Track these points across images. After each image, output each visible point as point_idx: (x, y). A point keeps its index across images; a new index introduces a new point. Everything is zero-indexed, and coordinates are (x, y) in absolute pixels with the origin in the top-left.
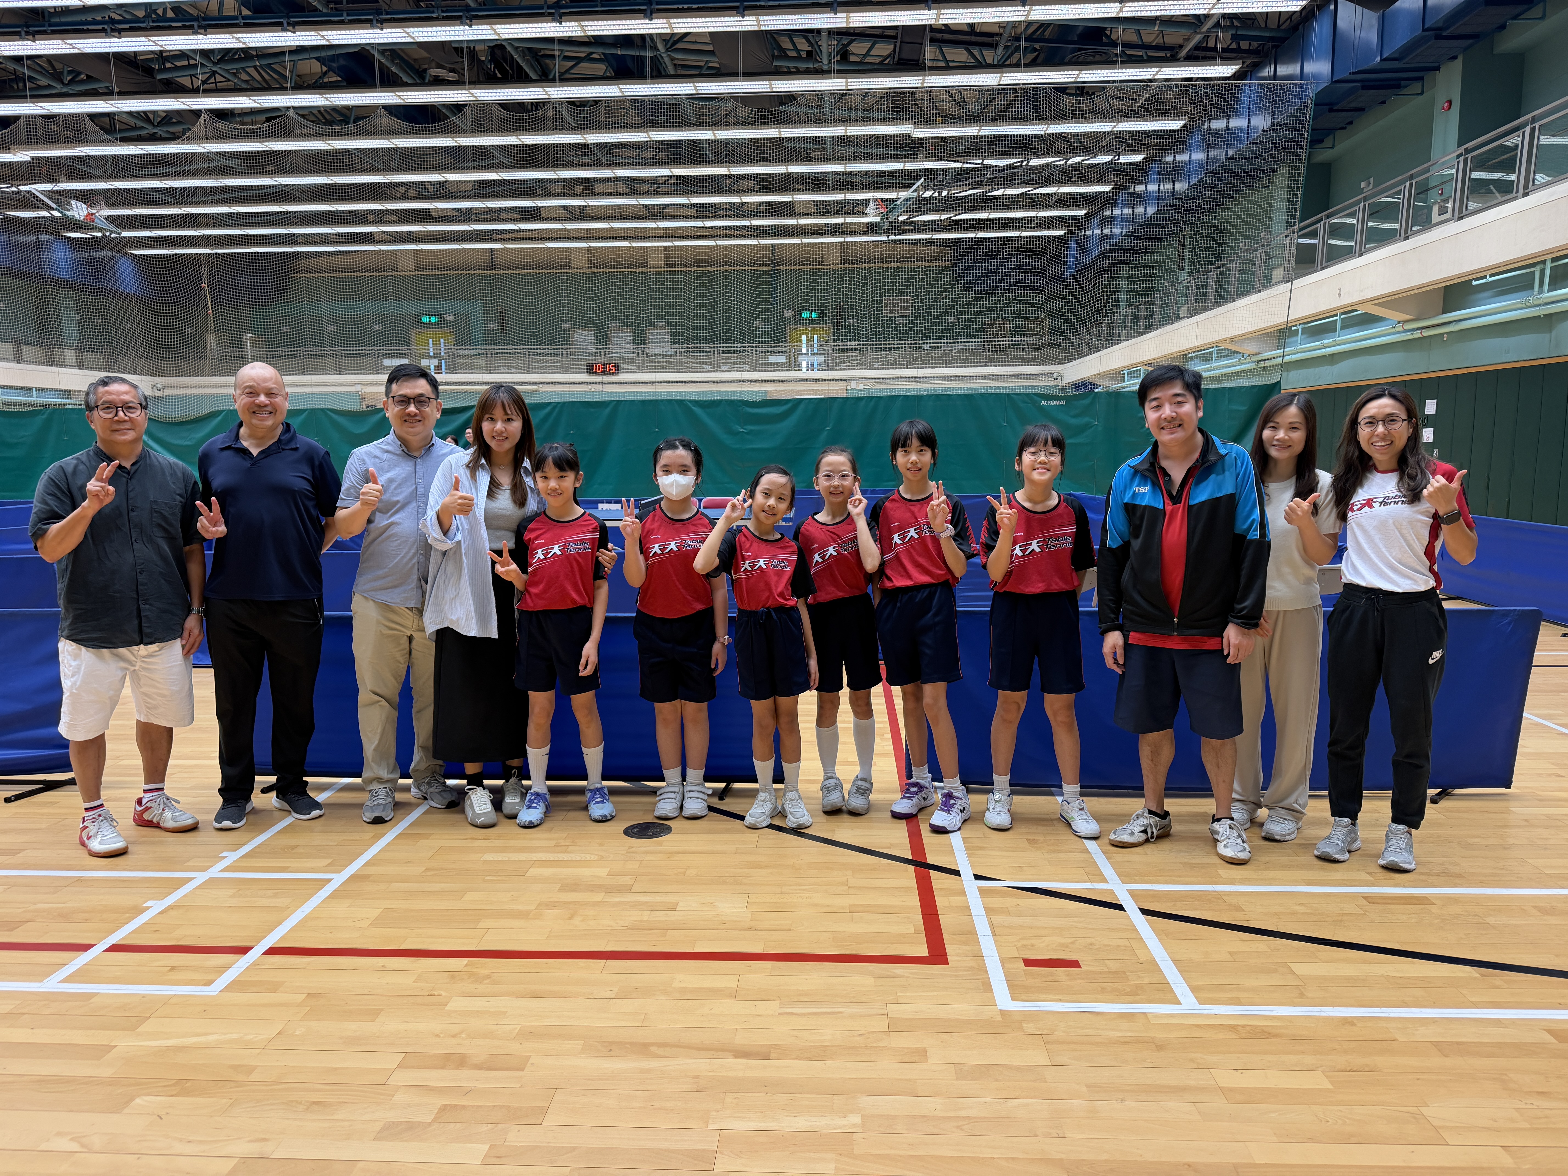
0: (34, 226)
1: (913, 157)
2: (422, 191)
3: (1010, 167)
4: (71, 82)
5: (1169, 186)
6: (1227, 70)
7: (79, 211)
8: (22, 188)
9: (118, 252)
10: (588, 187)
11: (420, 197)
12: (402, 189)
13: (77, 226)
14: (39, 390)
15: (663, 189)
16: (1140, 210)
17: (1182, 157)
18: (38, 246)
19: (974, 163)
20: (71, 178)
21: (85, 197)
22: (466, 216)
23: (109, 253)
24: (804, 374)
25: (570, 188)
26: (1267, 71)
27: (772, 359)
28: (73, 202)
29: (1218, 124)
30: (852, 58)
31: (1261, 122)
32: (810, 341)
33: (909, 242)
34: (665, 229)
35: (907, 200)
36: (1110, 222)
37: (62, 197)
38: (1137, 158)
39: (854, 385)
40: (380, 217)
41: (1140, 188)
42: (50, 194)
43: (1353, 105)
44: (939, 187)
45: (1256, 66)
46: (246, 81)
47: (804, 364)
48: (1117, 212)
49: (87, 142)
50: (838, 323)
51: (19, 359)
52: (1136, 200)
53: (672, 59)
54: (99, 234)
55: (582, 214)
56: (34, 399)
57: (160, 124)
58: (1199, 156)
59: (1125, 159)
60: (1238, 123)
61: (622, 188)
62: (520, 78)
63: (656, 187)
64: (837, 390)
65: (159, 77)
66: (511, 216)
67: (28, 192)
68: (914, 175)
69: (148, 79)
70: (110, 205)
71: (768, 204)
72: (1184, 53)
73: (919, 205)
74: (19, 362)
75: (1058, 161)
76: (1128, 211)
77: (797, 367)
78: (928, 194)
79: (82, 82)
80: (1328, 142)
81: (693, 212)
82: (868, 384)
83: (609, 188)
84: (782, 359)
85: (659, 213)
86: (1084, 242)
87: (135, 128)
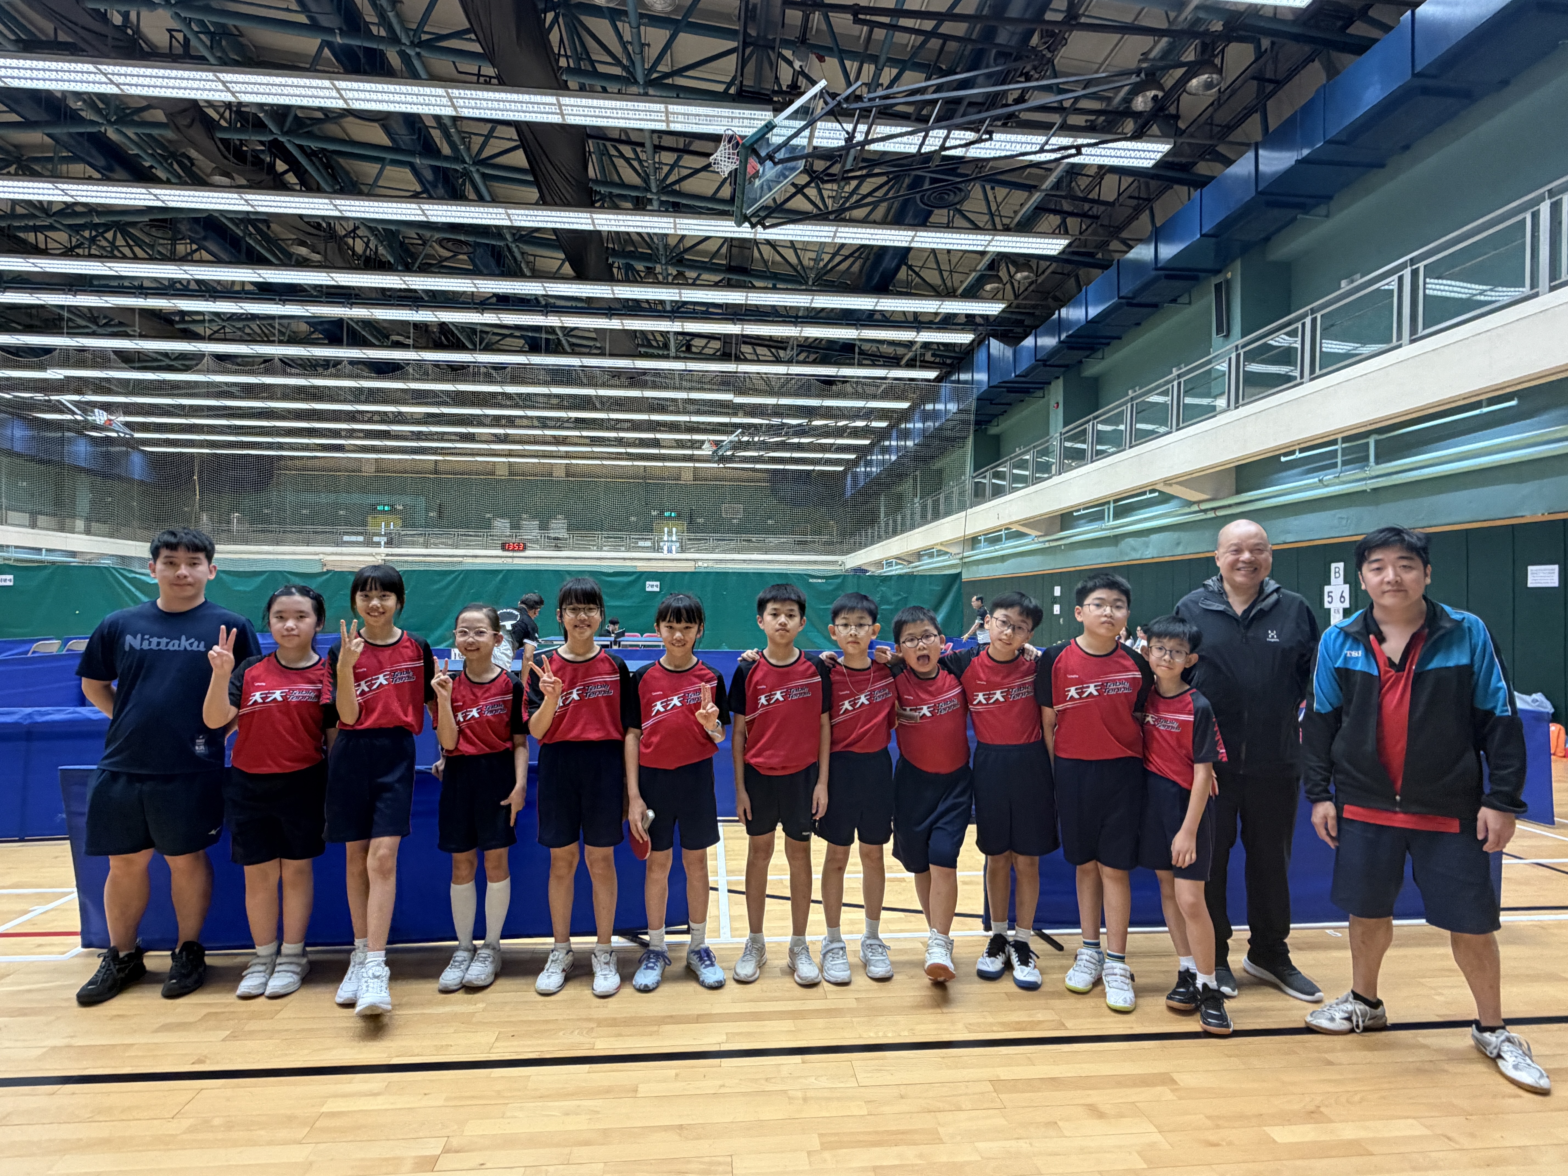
0: (59, 426)
1: (735, 414)
2: (384, 418)
3: (800, 425)
4: (105, 325)
5: (903, 443)
6: (932, 375)
7: (100, 417)
8: (52, 398)
9: (133, 448)
10: (511, 422)
11: (382, 422)
12: (369, 415)
13: (96, 427)
14: (48, 550)
15: (566, 425)
16: (887, 457)
17: (910, 426)
18: (62, 441)
19: (776, 421)
20: (95, 392)
21: (107, 407)
22: (418, 436)
23: (124, 449)
24: (665, 555)
25: (497, 421)
26: (954, 377)
27: (641, 543)
28: (96, 410)
29: (929, 407)
30: (694, 349)
31: (952, 407)
32: (670, 533)
33: (736, 469)
34: (567, 452)
35: (731, 442)
36: (869, 463)
37: (86, 407)
38: (884, 424)
39: (700, 564)
40: (351, 434)
41: (887, 443)
42: (76, 404)
43: (1003, 401)
44: (752, 435)
45: (950, 373)
46: (249, 334)
47: (665, 548)
48: (874, 457)
49: (111, 368)
50: (691, 521)
51: (33, 525)
52: (886, 450)
53: (568, 341)
54: (114, 435)
55: (505, 439)
56: (43, 557)
57: (176, 359)
58: (919, 425)
59: (875, 424)
60: (940, 406)
61: (536, 423)
62: (459, 347)
63: (560, 424)
64: (688, 567)
65: (177, 326)
66: (453, 437)
67: (58, 401)
68: (737, 426)
69: (170, 328)
70: (126, 413)
71: (641, 439)
72: (903, 362)
73: (739, 446)
74: (33, 528)
75: (831, 423)
76: (880, 457)
77: (659, 550)
78: (745, 439)
79: (114, 326)
80: (994, 423)
81: (588, 441)
82: (710, 564)
83: (525, 422)
84: (648, 544)
85: (564, 441)
86: (855, 476)
87: (156, 360)
